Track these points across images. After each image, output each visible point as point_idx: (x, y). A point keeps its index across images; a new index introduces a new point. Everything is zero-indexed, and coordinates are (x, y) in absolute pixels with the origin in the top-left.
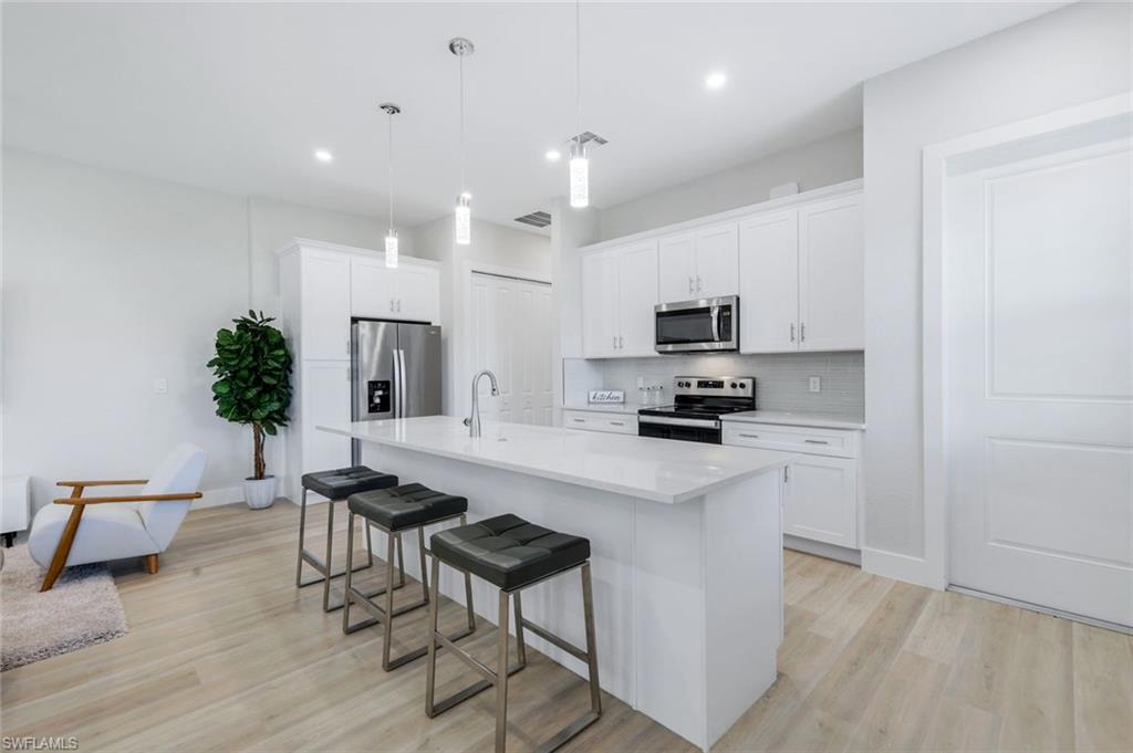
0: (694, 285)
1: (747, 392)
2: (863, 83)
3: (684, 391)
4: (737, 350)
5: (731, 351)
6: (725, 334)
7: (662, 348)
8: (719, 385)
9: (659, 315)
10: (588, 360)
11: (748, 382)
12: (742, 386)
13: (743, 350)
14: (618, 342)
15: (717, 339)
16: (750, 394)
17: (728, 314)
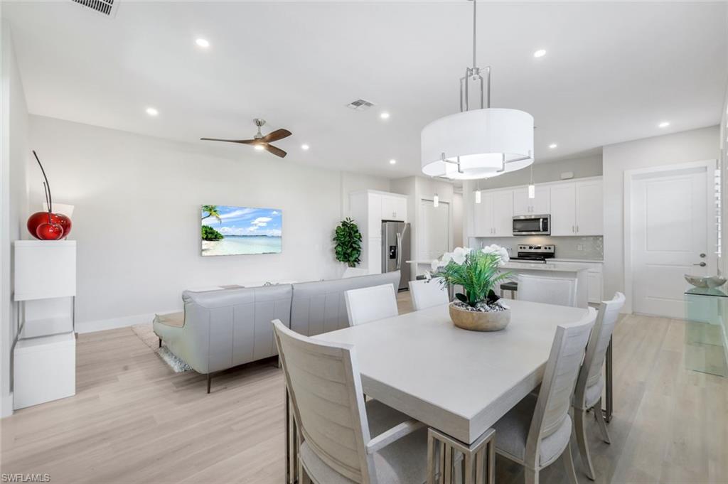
0: (530, 210)
1: (552, 251)
2: (602, 147)
3: (523, 250)
4: (550, 235)
5: (547, 235)
6: (545, 229)
7: (515, 233)
8: (539, 248)
9: (514, 220)
10: (477, 238)
11: (552, 247)
12: (550, 248)
13: (552, 235)
14: (493, 231)
15: (541, 230)
16: (553, 252)
17: (546, 221)
